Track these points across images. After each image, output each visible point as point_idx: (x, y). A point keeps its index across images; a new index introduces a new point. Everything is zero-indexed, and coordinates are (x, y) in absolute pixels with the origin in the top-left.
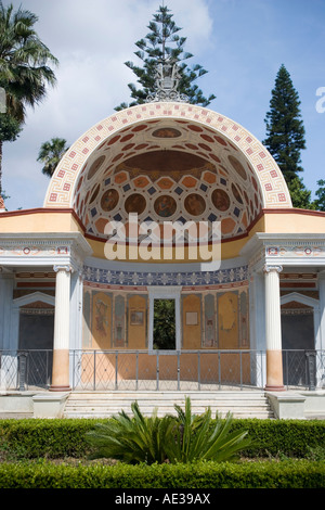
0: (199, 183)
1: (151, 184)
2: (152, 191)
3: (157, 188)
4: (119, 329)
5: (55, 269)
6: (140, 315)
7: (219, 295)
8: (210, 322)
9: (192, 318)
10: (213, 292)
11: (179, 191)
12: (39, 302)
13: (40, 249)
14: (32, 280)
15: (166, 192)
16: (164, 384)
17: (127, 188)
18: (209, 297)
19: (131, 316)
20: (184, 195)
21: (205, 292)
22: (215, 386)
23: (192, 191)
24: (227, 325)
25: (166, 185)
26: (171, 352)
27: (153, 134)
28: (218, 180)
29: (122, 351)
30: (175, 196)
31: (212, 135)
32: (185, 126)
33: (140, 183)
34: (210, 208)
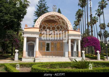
0: (55, 25)
1: (47, 25)
2: (47, 26)
3: (48, 25)
4: (41, 48)
5: (36, 38)
6: (44, 45)
7: (57, 43)
8: (55, 47)
9: (52, 46)
10: (56, 42)
11: (51, 26)
12: (31, 43)
13: (34, 34)
14: (33, 39)
15: (49, 26)
16: (50, 56)
17: (43, 25)
18: (55, 43)
19: (43, 46)
20: (52, 27)
21: (55, 42)
22: (58, 57)
23: (53, 26)
24: (58, 47)
25: (49, 25)
26: (49, 51)
27: (51, 17)
28: (58, 25)
29: (42, 51)
30: (50, 27)
31: (60, 18)
32: (57, 16)
33: (45, 24)
34: (56, 29)
